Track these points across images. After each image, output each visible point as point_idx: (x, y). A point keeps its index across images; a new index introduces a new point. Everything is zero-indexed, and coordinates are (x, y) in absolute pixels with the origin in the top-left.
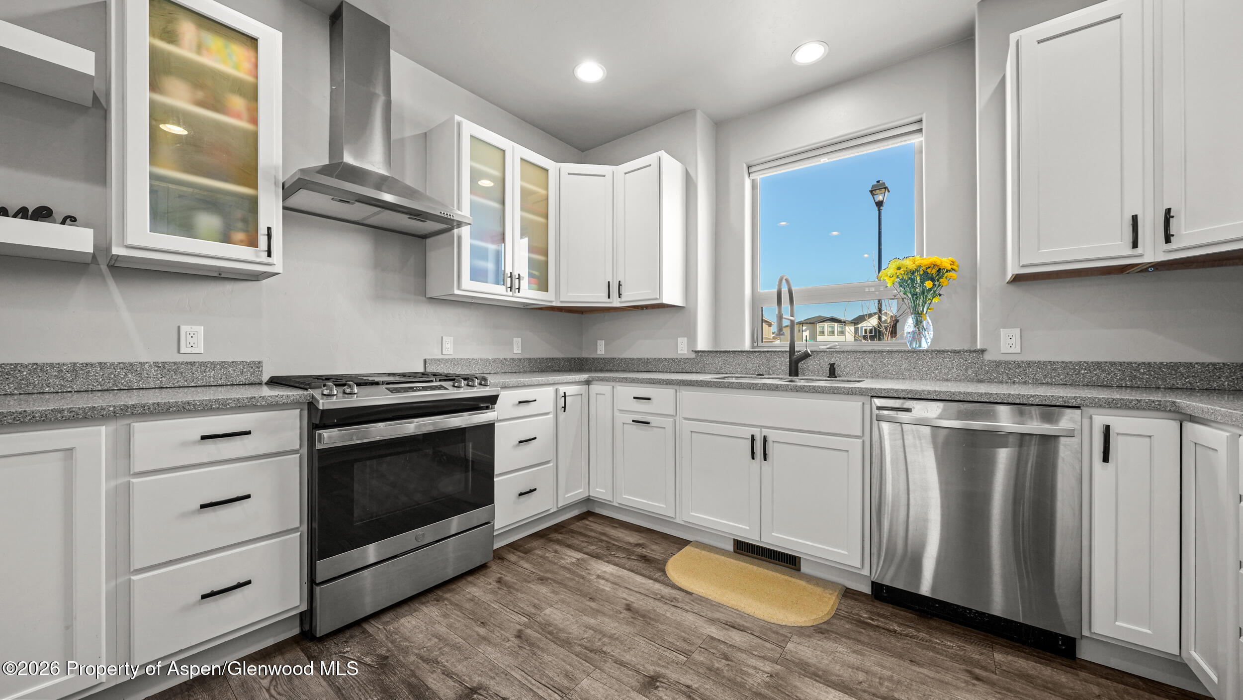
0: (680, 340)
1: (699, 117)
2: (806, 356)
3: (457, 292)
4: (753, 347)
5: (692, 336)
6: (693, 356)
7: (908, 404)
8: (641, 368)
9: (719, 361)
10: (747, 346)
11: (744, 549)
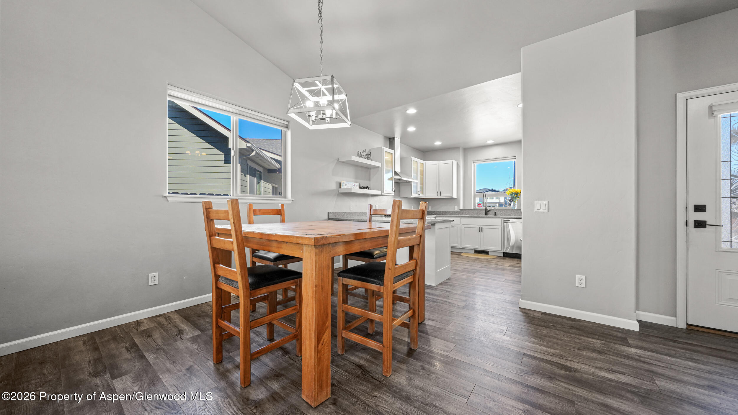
0: (455, 206)
1: (461, 148)
2: (489, 211)
3: (411, 196)
4: (474, 208)
5: (459, 206)
6: (459, 211)
7: (509, 219)
8: (443, 214)
9: (467, 212)
10: (473, 209)
11: (477, 252)
